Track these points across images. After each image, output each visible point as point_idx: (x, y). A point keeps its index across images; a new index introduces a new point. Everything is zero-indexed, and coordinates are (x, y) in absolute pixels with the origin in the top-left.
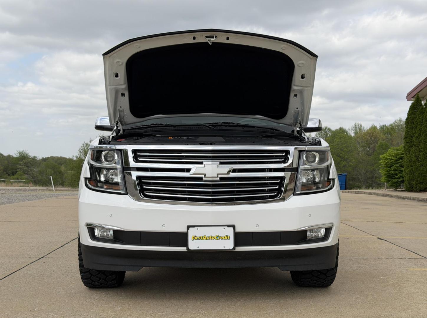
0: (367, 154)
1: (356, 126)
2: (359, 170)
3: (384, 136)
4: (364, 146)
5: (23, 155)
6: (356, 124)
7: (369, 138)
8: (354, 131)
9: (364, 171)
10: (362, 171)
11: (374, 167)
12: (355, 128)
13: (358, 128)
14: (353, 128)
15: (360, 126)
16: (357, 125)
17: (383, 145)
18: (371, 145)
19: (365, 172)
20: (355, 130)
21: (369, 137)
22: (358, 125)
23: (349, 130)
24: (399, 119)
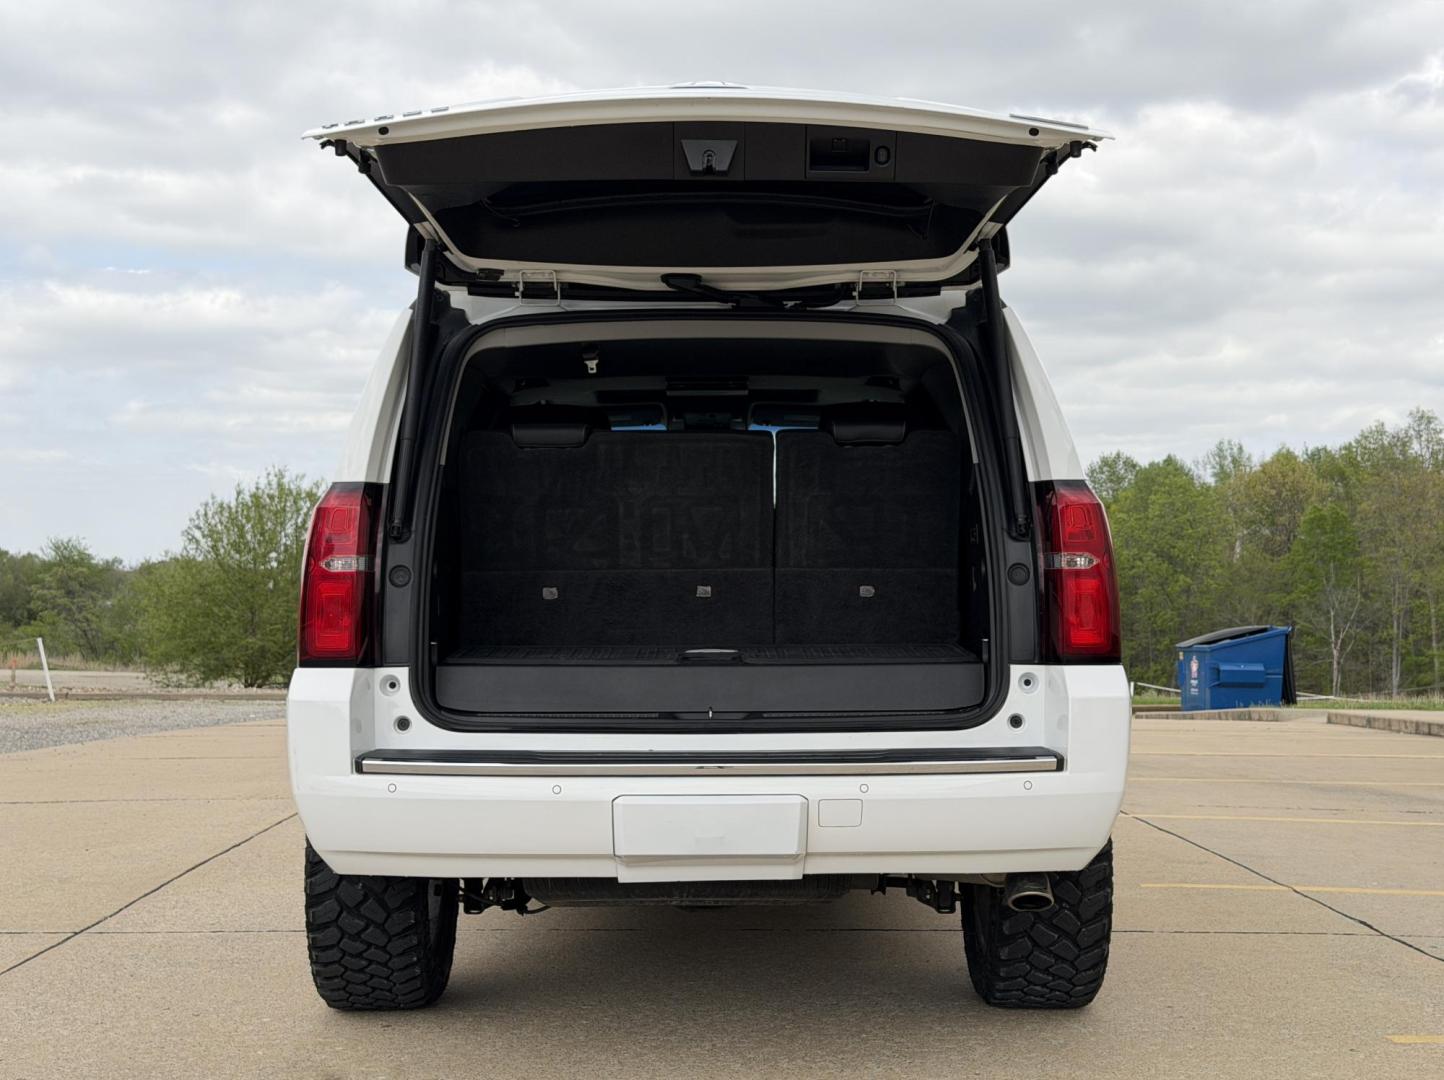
0: (1265, 550)
1: (1221, 450)
2: (1239, 607)
3: (1326, 486)
4: (1253, 522)
5: (66, 553)
6: (1221, 443)
7: (1273, 492)
8: (1214, 467)
9: (1258, 608)
10: (1249, 609)
11: (1294, 596)
12: (1217, 459)
13: (1230, 459)
14: (1212, 460)
15: (1235, 450)
16: (1226, 446)
17: (1322, 518)
18: (1281, 516)
19: (1260, 613)
20: (1218, 467)
21: (1274, 488)
22: (1232, 449)
23: (1196, 463)
24: (1374, 428)
